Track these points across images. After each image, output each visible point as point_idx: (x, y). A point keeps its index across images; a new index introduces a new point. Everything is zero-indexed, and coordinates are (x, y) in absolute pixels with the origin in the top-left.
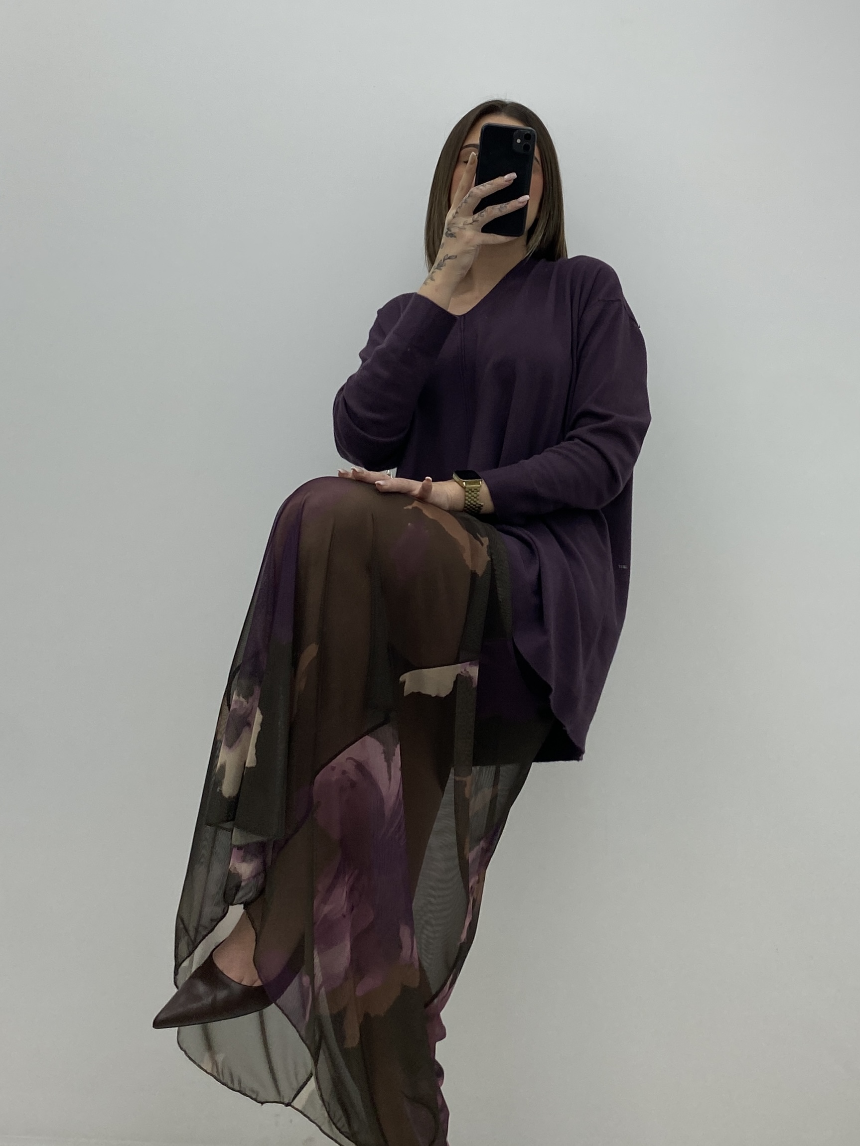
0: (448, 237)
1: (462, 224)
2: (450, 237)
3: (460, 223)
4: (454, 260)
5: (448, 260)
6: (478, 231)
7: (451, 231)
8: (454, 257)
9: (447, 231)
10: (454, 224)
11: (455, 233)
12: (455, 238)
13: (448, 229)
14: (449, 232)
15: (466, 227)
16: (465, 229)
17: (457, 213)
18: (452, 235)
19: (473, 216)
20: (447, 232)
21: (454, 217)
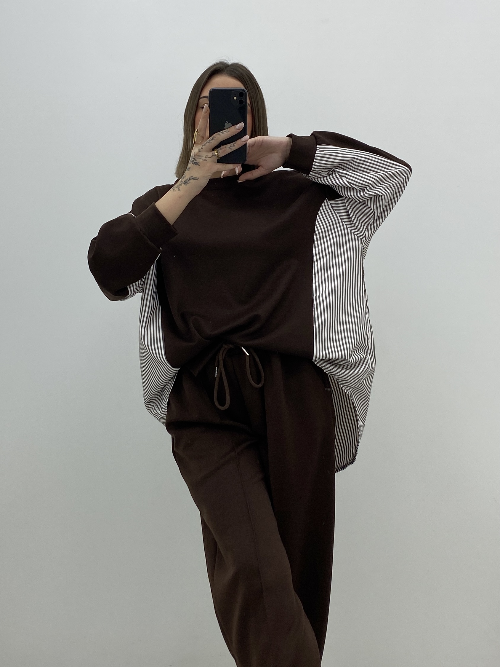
0: (194, 164)
1: (205, 157)
2: (195, 165)
3: (203, 156)
4: (196, 180)
5: (193, 180)
6: (215, 162)
7: (196, 161)
8: (196, 179)
9: (193, 159)
10: (198, 156)
11: (199, 163)
12: (199, 166)
13: (194, 159)
14: (195, 161)
15: (206, 159)
16: (207, 161)
17: (202, 148)
18: (197, 164)
19: (212, 152)
20: (193, 161)
21: (199, 151)
